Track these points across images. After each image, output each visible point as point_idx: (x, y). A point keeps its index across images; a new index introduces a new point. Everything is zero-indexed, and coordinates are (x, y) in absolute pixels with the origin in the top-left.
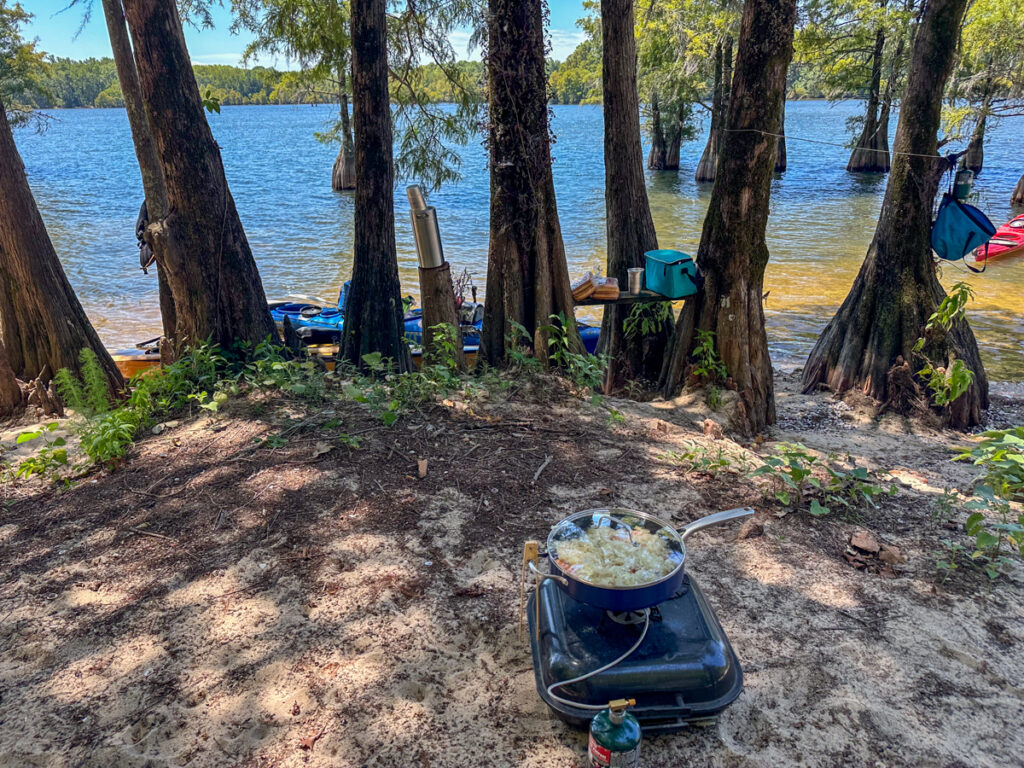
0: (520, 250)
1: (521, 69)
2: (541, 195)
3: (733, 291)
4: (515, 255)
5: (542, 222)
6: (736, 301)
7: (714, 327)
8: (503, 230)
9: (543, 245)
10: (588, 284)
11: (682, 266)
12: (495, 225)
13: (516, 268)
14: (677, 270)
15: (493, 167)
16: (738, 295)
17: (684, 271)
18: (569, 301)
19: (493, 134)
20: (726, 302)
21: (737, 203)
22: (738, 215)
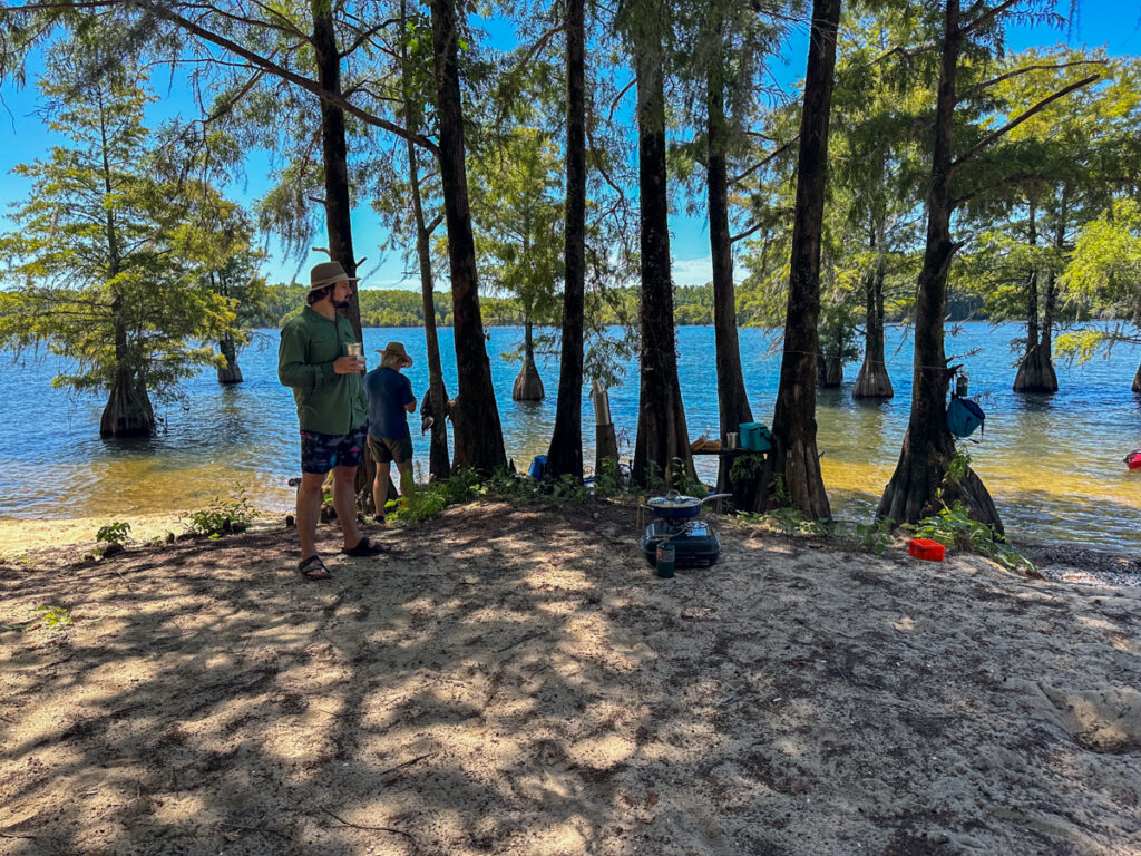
0: (657, 418)
1: (659, 319)
2: (670, 387)
3: (793, 447)
4: (654, 422)
5: (671, 402)
6: (796, 453)
7: (783, 471)
8: (647, 406)
9: (671, 415)
10: (701, 441)
11: (759, 431)
12: (642, 403)
13: (655, 429)
14: (757, 433)
15: (642, 370)
16: (797, 450)
17: (762, 434)
18: (688, 451)
19: (643, 353)
20: (789, 454)
21: (792, 393)
22: (793, 401)
